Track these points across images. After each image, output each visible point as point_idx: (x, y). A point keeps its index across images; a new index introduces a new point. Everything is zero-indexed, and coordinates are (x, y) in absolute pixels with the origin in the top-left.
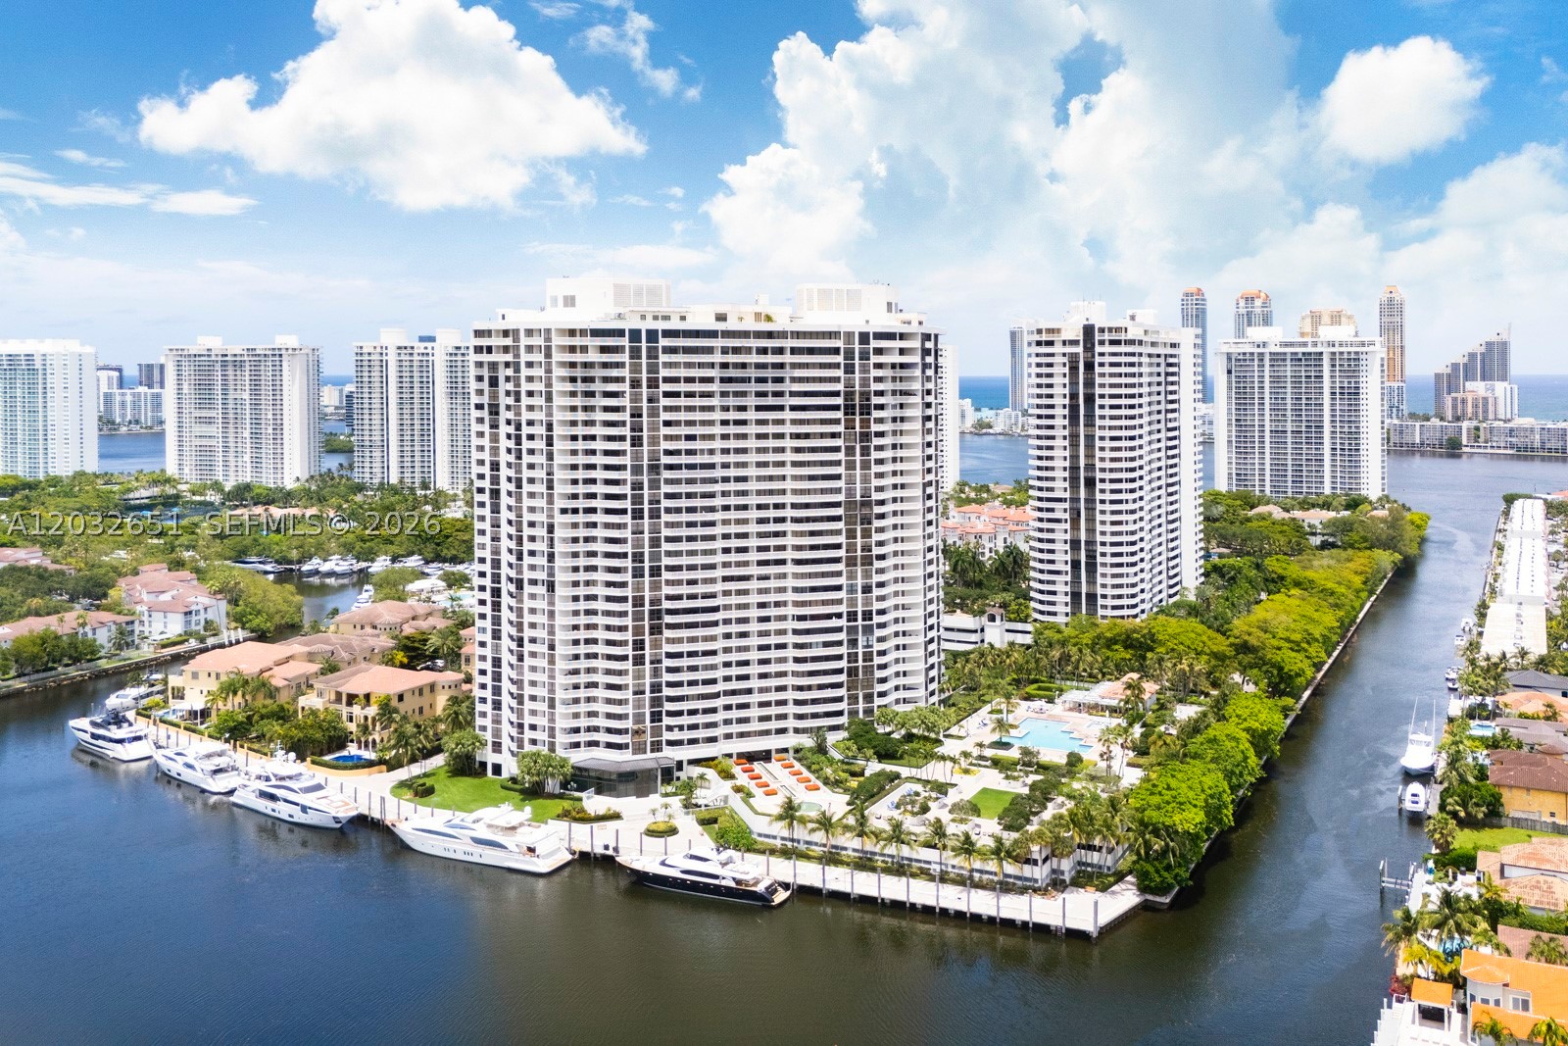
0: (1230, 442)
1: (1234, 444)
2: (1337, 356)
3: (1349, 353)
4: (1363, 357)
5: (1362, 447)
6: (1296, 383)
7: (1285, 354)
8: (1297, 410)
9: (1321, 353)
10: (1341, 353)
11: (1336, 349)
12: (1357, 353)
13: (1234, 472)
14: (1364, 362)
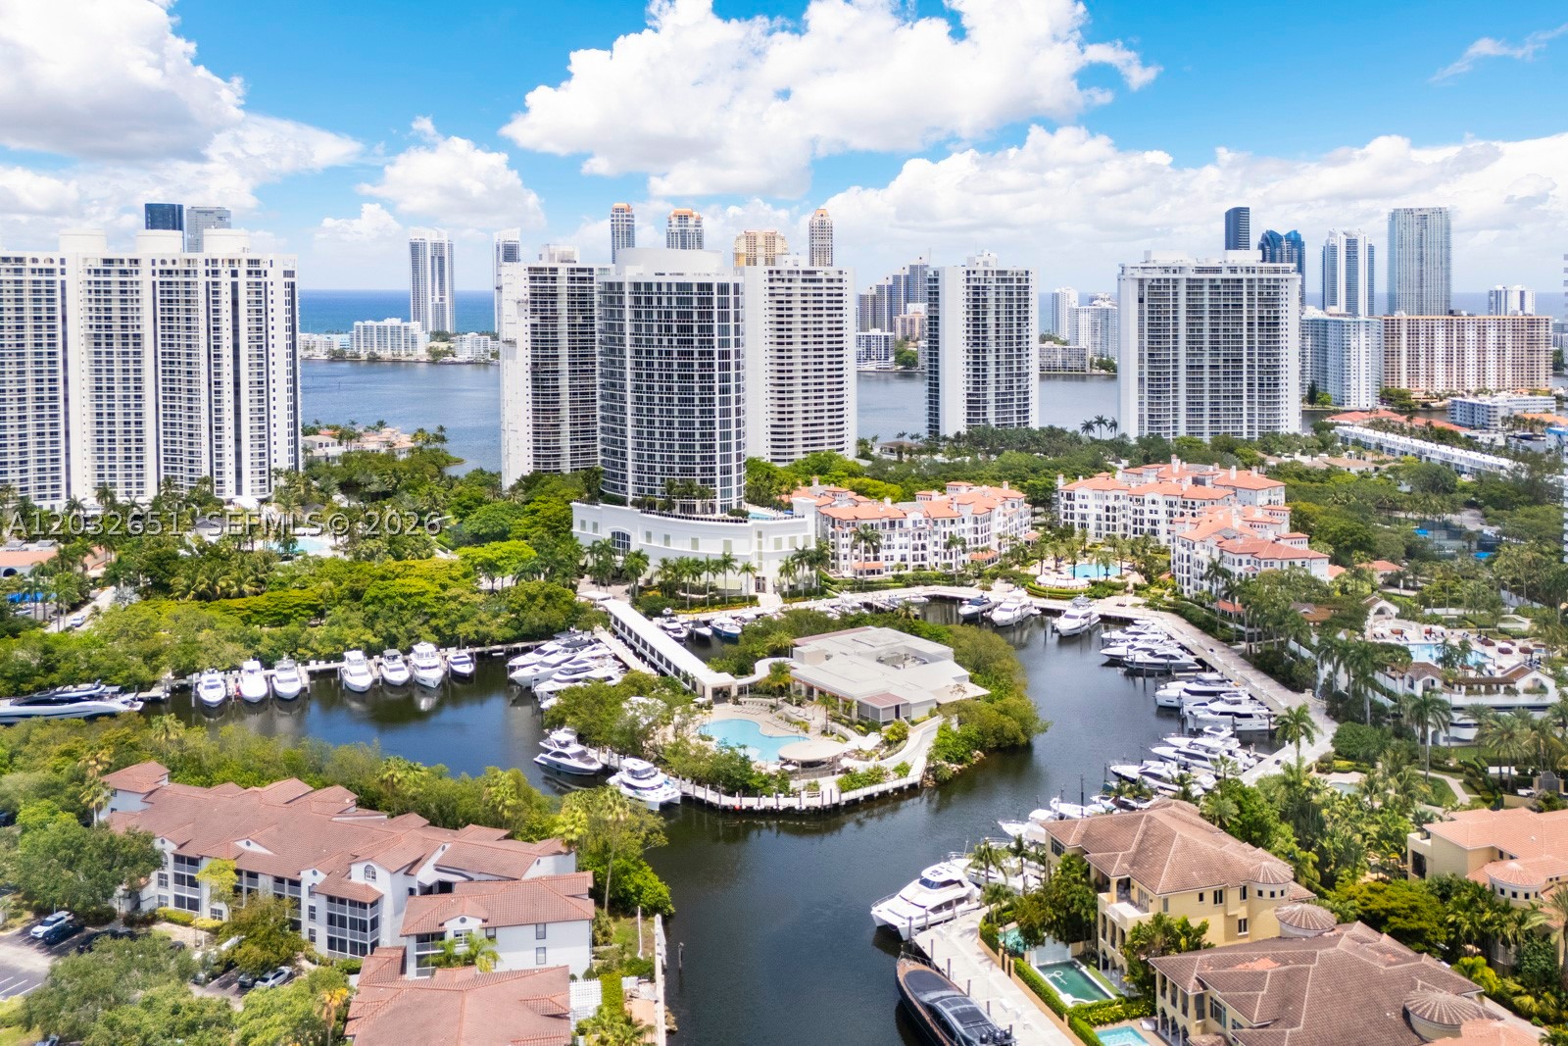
0: (1141, 380)
1: (1146, 382)
2: (1257, 284)
3: (1269, 280)
4: (1284, 284)
5: (1281, 381)
6: (1215, 312)
7: (1202, 280)
8: (1214, 343)
9: (1240, 281)
10: (1261, 280)
11: (1256, 276)
12: (1276, 280)
13: (1146, 413)
14: (1284, 290)
